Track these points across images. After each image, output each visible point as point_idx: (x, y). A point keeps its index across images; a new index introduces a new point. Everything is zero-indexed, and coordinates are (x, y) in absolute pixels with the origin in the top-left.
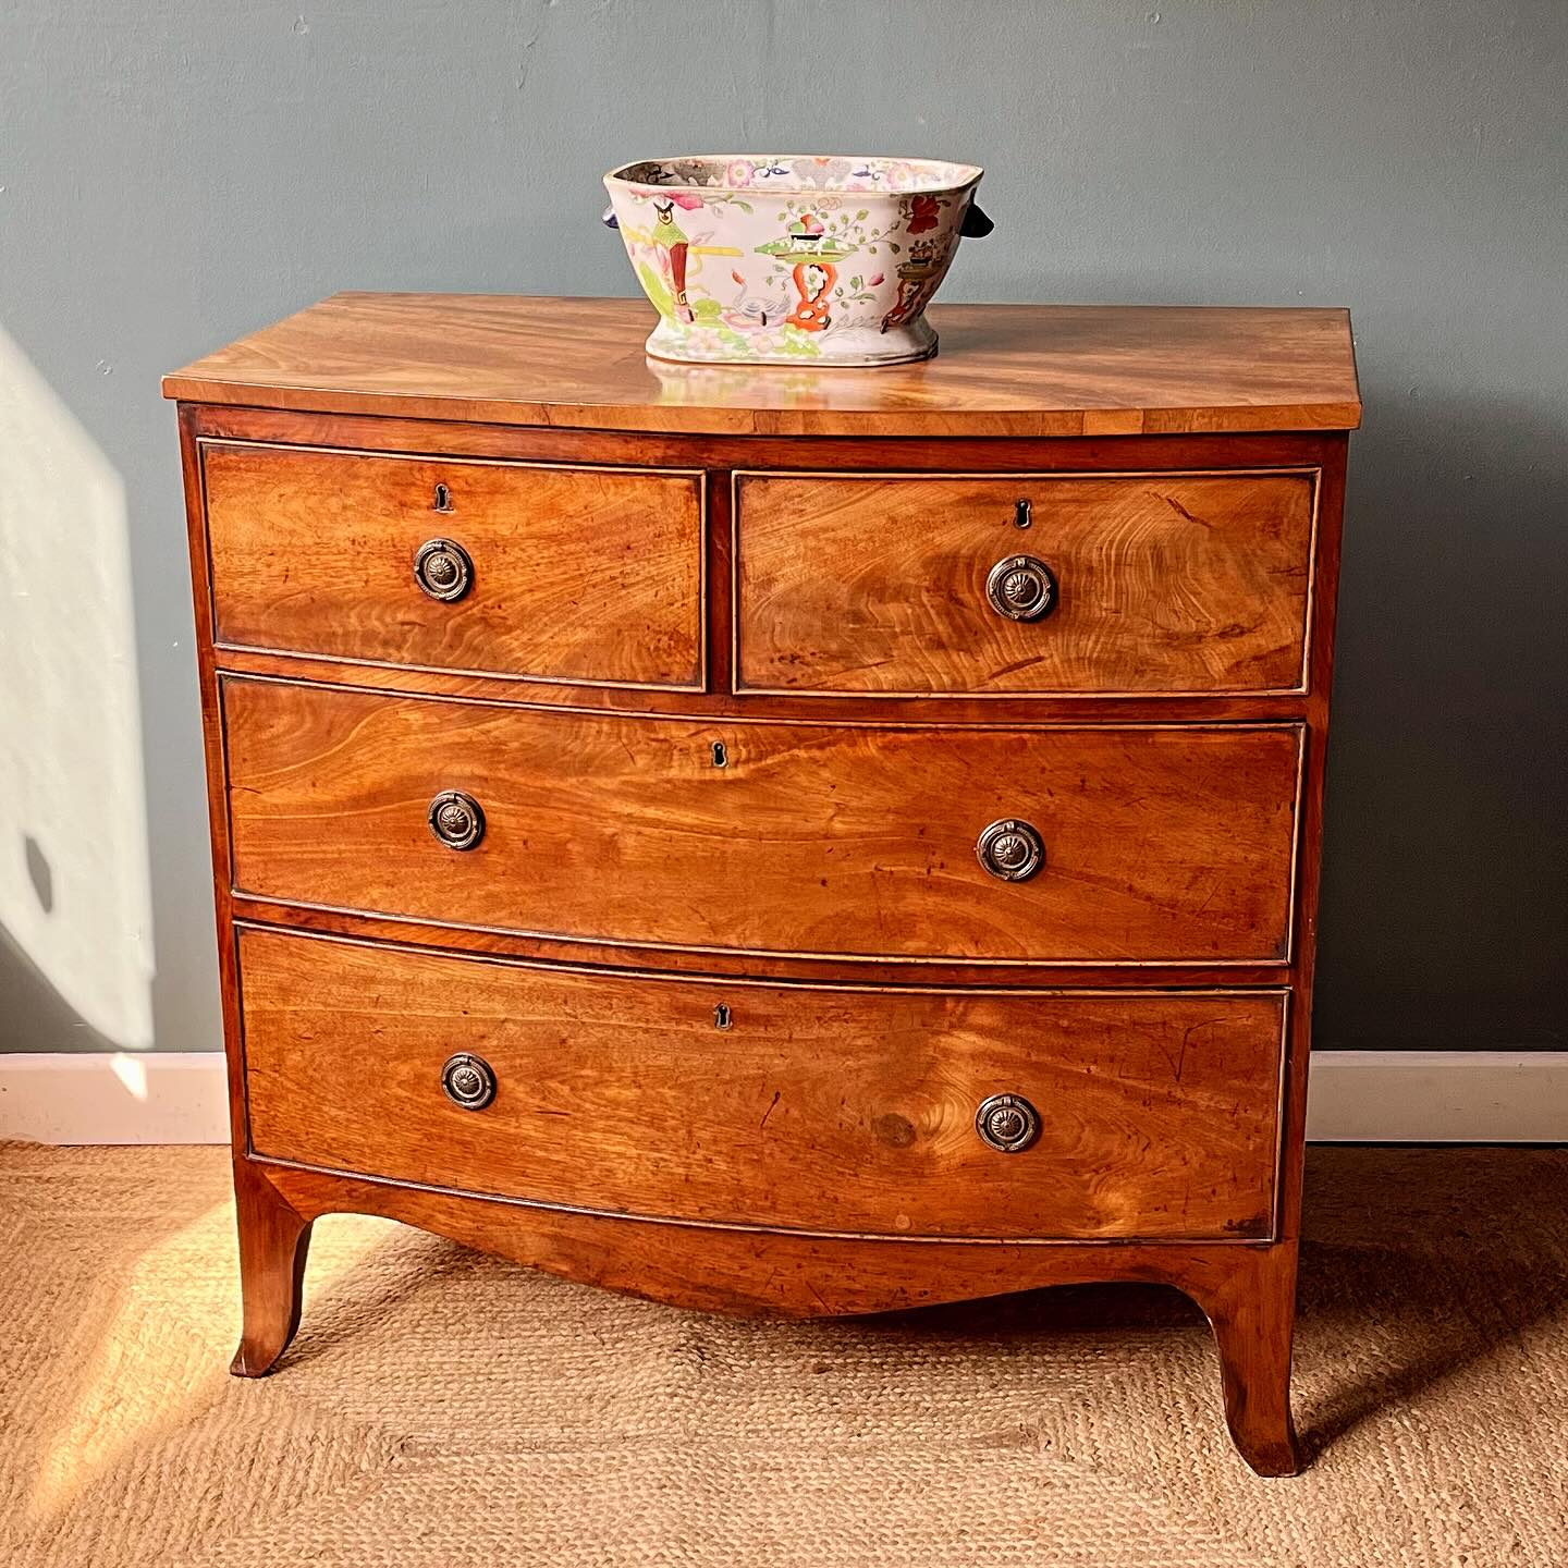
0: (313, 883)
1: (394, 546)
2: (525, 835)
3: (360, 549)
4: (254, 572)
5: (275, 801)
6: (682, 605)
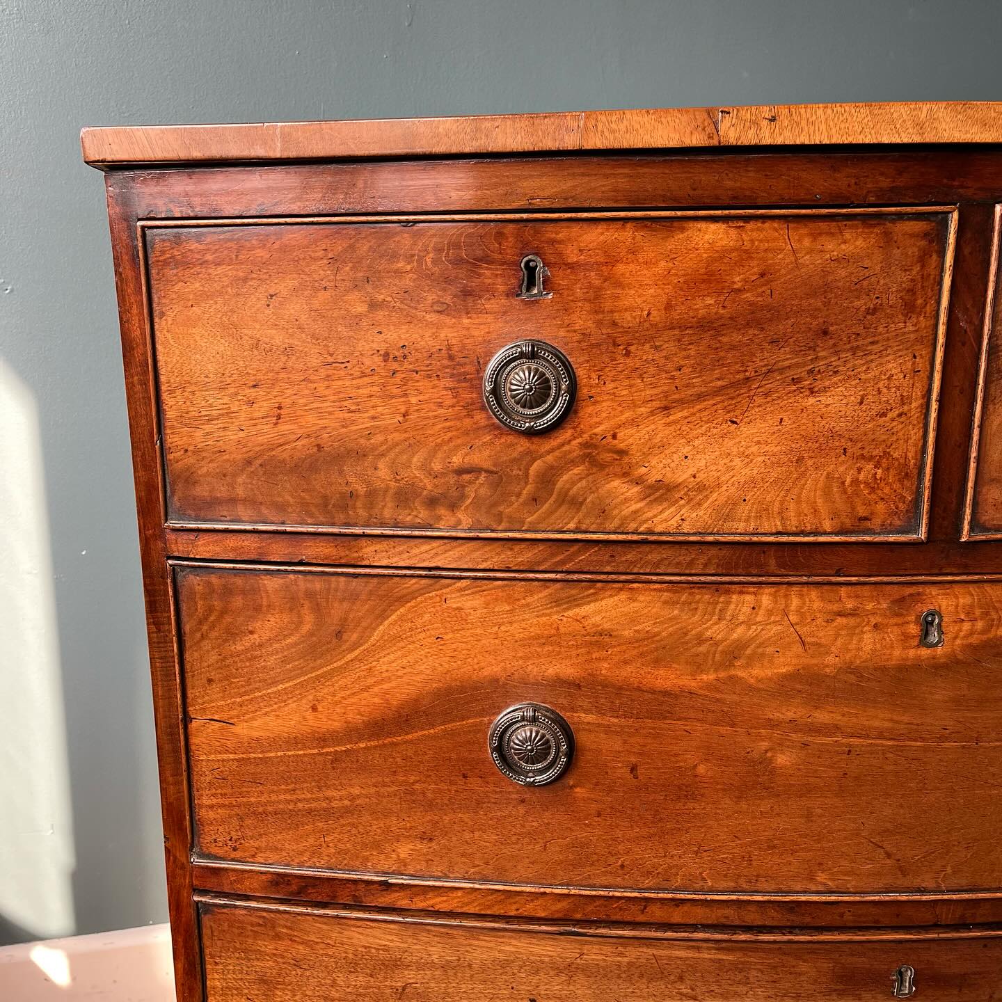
0: (311, 840)
1: (451, 358)
2: (633, 760)
3: (395, 366)
4: (228, 414)
5: (256, 734)
6: (900, 415)
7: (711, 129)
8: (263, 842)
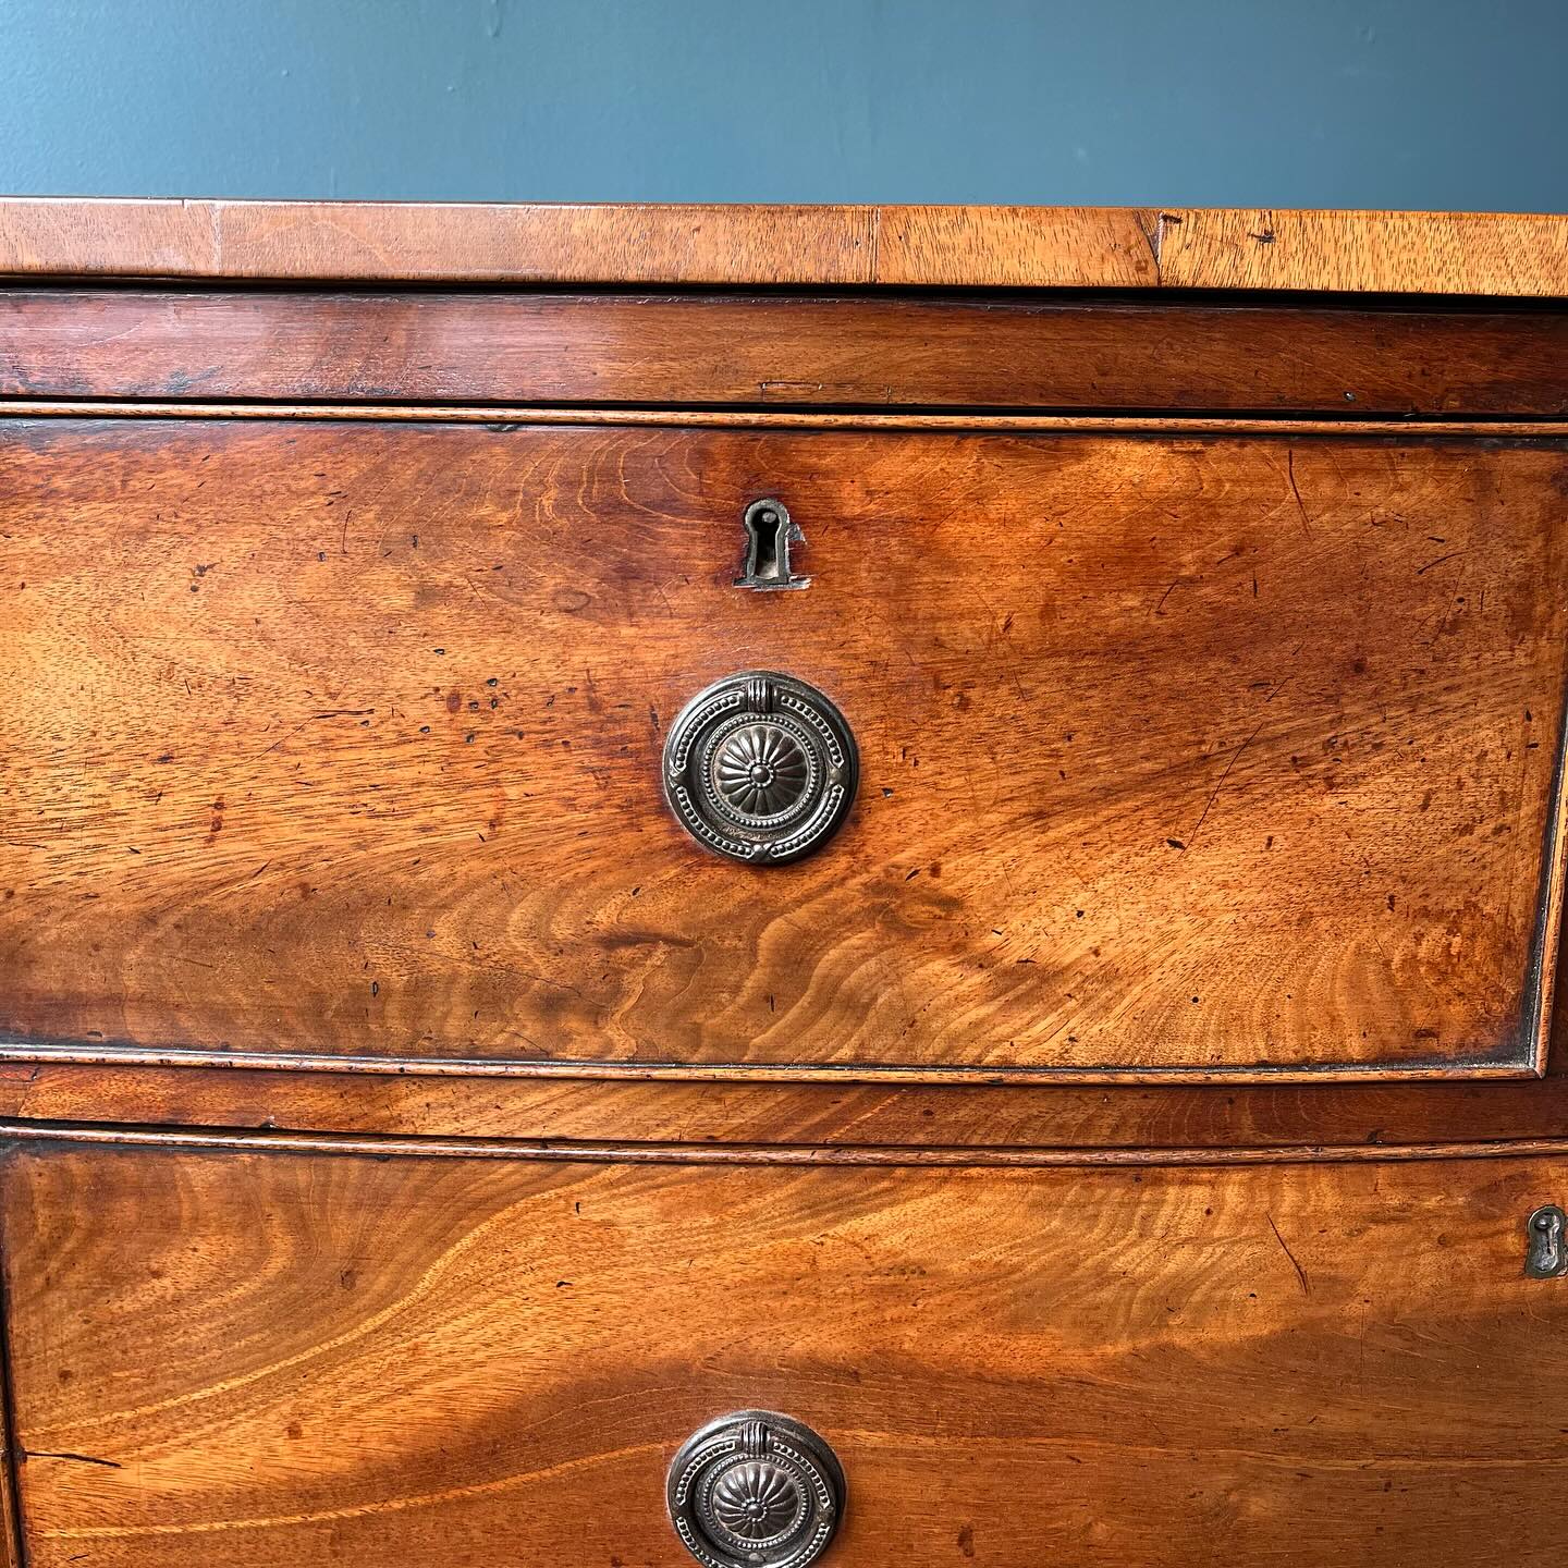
1: (595, 706)
2: (965, 1519)
3: (474, 721)
4: (104, 817)
5: (166, 1485)
6: (1498, 831)
7: (1142, 252)
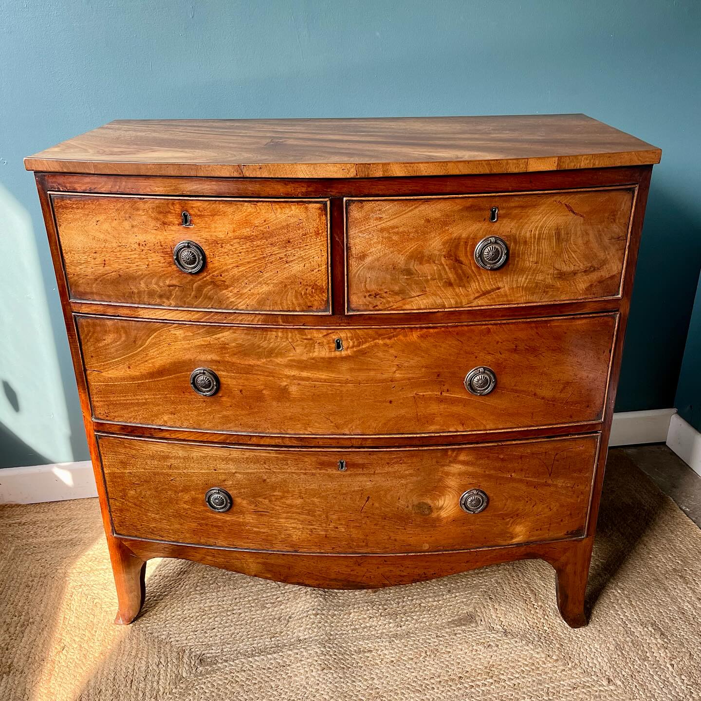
0: (133, 414)
1: (161, 246)
2: (241, 388)
3: (143, 248)
4: (87, 262)
5: (110, 376)
6: (318, 271)
7: (240, 171)
8: (116, 414)
